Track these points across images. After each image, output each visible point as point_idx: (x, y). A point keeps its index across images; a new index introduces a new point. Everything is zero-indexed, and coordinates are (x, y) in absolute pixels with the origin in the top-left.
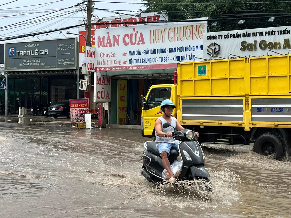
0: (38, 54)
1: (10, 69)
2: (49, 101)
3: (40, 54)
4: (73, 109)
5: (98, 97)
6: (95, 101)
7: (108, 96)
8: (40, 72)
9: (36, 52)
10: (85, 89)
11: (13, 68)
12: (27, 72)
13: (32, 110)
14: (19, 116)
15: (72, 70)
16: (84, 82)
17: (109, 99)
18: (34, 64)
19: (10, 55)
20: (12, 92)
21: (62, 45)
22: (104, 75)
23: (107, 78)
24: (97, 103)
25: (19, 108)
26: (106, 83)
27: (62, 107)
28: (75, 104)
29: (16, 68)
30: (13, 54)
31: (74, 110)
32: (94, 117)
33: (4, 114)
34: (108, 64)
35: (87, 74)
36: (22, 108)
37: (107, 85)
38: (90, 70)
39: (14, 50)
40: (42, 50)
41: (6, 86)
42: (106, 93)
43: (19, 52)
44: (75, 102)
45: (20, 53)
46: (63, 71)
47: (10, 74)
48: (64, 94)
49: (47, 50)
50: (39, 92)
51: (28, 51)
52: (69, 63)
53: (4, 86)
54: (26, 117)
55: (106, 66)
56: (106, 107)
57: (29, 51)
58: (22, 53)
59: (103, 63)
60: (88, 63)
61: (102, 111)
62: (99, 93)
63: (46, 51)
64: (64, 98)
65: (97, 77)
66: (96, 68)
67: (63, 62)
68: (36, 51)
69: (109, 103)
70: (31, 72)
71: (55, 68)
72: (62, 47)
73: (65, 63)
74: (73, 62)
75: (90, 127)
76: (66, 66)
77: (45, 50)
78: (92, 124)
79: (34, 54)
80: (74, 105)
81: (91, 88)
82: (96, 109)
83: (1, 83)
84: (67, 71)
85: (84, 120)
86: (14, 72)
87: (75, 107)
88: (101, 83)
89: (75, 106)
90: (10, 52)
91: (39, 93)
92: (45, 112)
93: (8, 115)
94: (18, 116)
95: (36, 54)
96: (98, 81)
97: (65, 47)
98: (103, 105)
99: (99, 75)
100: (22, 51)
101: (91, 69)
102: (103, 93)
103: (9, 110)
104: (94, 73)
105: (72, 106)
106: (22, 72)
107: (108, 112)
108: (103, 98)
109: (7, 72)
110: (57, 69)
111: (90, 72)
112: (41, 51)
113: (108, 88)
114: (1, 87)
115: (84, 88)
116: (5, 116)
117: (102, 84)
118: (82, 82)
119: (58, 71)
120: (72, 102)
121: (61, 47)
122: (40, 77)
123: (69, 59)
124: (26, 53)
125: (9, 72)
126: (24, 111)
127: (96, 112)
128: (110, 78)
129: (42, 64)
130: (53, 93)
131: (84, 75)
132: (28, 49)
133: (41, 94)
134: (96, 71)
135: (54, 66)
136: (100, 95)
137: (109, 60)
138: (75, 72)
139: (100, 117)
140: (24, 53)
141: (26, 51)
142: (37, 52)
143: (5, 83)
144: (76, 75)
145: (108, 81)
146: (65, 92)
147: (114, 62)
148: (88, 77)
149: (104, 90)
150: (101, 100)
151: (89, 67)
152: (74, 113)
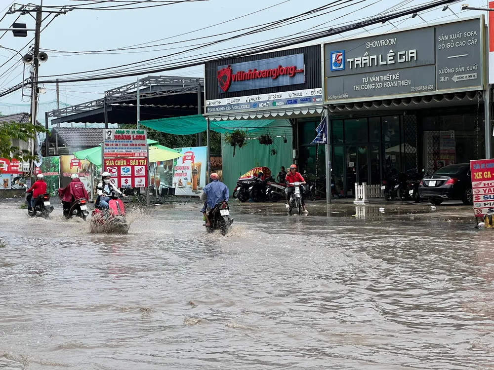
0: (393, 62)
1: (334, 99)
2: (421, 166)
3: (399, 61)
4: (480, 183)
8: (398, 101)
9: (389, 58)
11: (340, 97)
12: (369, 103)
13: (383, 188)
14: (356, 201)
15: (473, 94)
18: (386, 85)
19: (334, 68)
20: (339, 150)
21: (449, 37)
25: (356, 184)
27: (451, 180)
28: (483, 171)
29: (347, 96)
30: (340, 66)
31: (482, 185)
33: (324, 197)
36: (361, 184)
39: (341, 57)
40: (404, 53)
41: (326, 136)
43: (352, 60)
44: (483, 166)
45: (356, 63)
46: (451, 96)
47: (335, 110)
48: (454, 148)
49: (414, 51)
50: (398, 147)
51: (371, 57)
52: (466, 77)
53: (321, 137)
54: (370, 203)
57: (375, 57)
58: (359, 62)
63: (412, 52)
64: (453, 157)
67: (451, 75)
68: (389, 55)
70: (379, 102)
71: (434, 89)
72: (449, 41)
73: (455, 79)
74: (475, 74)
76: (460, 84)
77: (410, 51)
79: (385, 63)
80: (480, 173)
83: (317, 130)
84: (462, 94)
86: (342, 106)
87: (484, 179)
89: (482, 175)
90: (333, 61)
91: (396, 149)
92: (411, 192)
93: (332, 201)
94: (353, 203)
95: (389, 62)
97: (455, 40)
100: (360, 59)
103: (333, 190)
105: (477, 177)
106: (360, 104)
109: (328, 105)
110: (438, 92)
112: (400, 55)
114: (317, 140)
116: (326, 202)
119: (440, 97)
120: (477, 167)
121: (446, 41)
122: (398, 112)
123: (465, 69)
124: (367, 61)
125: (332, 106)
126: (367, 190)
129: (404, 83)
130: (428, 149)
132: (371, 51)
133: (403, 151)
135: (432, 87)
138: (481, 96)
140: (364, 62)
141: (367, 58)
142: (392, 58)
143: (324, 131)
144: (482, 105)
146: (455, 144)
152: (482, 192)
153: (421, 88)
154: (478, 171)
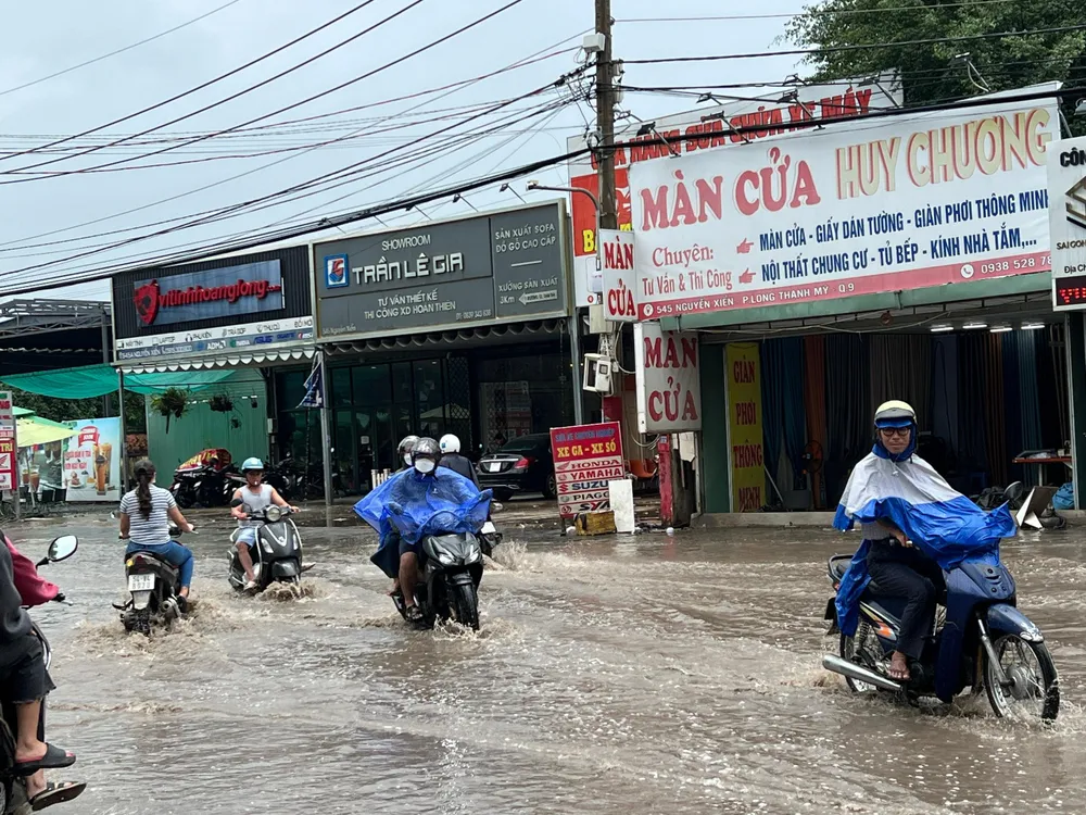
0: (427, 272)
1: (332, 335)
2: (478, 439)
3: (436, 271)
4: (566, 466)
5: (654, 416)
6: (642, 429)
7: (691, 410)
8: (437, 335)
9: (419, 267)
10: (606, 389)
11: (343, 330)
12: (391, 340)
15: (552, 322)
16: (599, 362)
17: (694, 417)
18: (416, 309)
19: (331, 283)
20: (344, 417)
21: (512, 233)
22: (671, 332)
23: (684, 341)
24: (650, 437)
25: (373, 472)
26: (680, 361)
27: (524, 460)
28: (570, 444)
29: (354, 328)
30: (341, 279)
31: (569, 468)
32: (643, 491)
33: (322, 496)
34: (682, 288)
35: (610, 331)
36: (381, 472)
37: (685, 365)
38: (617, 316)
39: (342, 266)
40: (442, 258)
41: (321, 396)
42: (682, 396)
43: (361, 269)
44: (570, 437)
45: (367, 274)
46: (519, 326)
47: (335, 352)
48: (528, 409)
49: (459, 255)
50: (440, 409)
51: (391, 265)
52: (541, 296)
53: (314, 396)
55: (675, 295)
56: (687, 448)
57: (397, 264)
58: (372, 274)
59: (665, 286)
60: (612, 292)
61: (671, 467)
62: (656, 398)
63: (456, 258)
64: (527, 424)
65: (647, 340)
66: (641, 306)
67: (517, 294)
69: (696, 432)
70: (406, 338)
71: (493, 317)
72: (512, 239)
73: (524, 299)
74: (555, 292)
75: (632, 527)
76: (530, 308)
77: (452, 256)
78: (638, 515)
79: (413, 274)
80: (567, 448)
81: (625, 382)
82: (647, 461)
83: (306, 385)
84: (536, 324)
85: (608, 504)
86: (347, 345)
87: (572, 458)
88: (663, 361)
89: (570, 451)
90: (330, 272)
91: (437, 413)
93: (336, 500)
95: (420, 274)
96: (652, 353)
97: (521, 239)
98: (675, 442)
99: (655, 332)
100: (373, 267)
101: (622, 313)
102: (672, 398)
103: (336, 483)
104: (635, 325)
105: (561, 455)
106: (376, 341)
107: (696, 467)
108: (672, 418)
109: (323, 344)
110: (498, 320)
111: (618, 323)
112: (437, 262)
113: (690, 379)
114: (306, 401)
115: (602, 384)
116: (324, 504)
117: (666, 365)
118: (592, 363)
119: (502, 328)
120: (561, 438)
121: (507, 241)
122: (438, 354)
123: (539, 283)
124: (385, 272)
125: (330, 346)
127: (650, 471)
128: (693, 340)
129: (445, 306)
130: (488, 411)
131: (596, 336)
132: (391, 256)
133: (447, 416)
134: (642, 317)
135: (489, 312)
136: (659, 407)
137: (685, 273)
138: (565, 327)
139: (667, 488)
140: (379, 273)
141: (385, 266)
142: (424, 267)
143: (318, 387)
144: (567, 338)
145: (687, 350)
146: (530, 402)
147: (705, 279)
148: (613, 341)
149: (674, 387)
150: (664, 424)
151: (614, 304)
152: (569, 477)
153: (471, 314)
154: (564, 445)
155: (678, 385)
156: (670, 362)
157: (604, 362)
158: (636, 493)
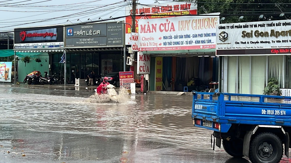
0: (91, 34)
1: (68, 46)
2: (100, 73)
3: (94, 34)
4: (122, 80)
5: (141, 71)
6: (138, 73)
7: (148, 70)
8: (93, 49)
9: (90, 33)
10: (131, 65)
11: (71, 46)
12: (82, 49)
13: (86, 80)
14: (76, 85)
15: (120, 48)
16: (130, 59)
17: (149, 71)
18: (89, 42)
19: (69, 35)
20: (69, 65)
21: (112, 27)
22: (145, 54)
23: (147, 56)
24: (140, 75)
25: (76, 79)
26: (146, 60)
27: (112, 78)
28: (123, 75)
29: (74, 46)
30: (71, 34)
31: (123, 80)
32: (138, 86)
34: (148, 45)
35: (133, 53)
36: (78, 79)
37: (147, 61)
38: (134, 50)
39: (72, 31)
40: (95, 31)
41: (65, 60)
42: (146, 67)
43: (76, 32)
45: (77, 33)
46: (112, 48)
47: (69, 51)
48: (112, 66)
49: (99, 31)
50: (91, 64)
51: (83, 32)
52: (118, 42)
53: (63, 60)
54: (81, 86)
55: (146, 47)
56: (147, 77)
57: (85, 32)
58: (79, 33)
59: (145, 45)
60: (133, 45)
61: (143, 81)
62: (141, 67)
63: (98, 32)
64: (111, 69)
65: (140, 55)
66: (139, 48)
67: (112, 41)
68: (90, 32)
69: (149, 74)
70: (86, 49)
71: (106, 45)
72: (112, 28)
73: (114, 42)
74: (121, 41)
75: (135, 93)
76: (115, 44)
77: (98, 31)
78: (136, 91)
79: (88, 34)
81: (135, 63)
82: (139, 80)
83: (61, 58)
84: (116, 48)
85: (130, 88)
86: (72, 49)
87: (123, 78)
88: (143, 60)
89: (123, 77)
90: (68, 32)
92: (97, 82)
93: (67, 85)
94: (74, 86)
95: (90, 34)
96: (141, 58)
97: (114, 28)
98: (145, 76)
99: (142, 54)
100: (79, 32)
101: (135, 49)
102: (144, 67)
103: (67, 82)
104: (138, 52)
105: (121, 77)
106: (79, 49)
107: (148, 81)
108: (144, 71)
109: (66, 49)
110: (108, 46)
111: (134, 52)
112: (94, 32)
113: (148, 64)
114: (61, 62)
115: (130, 63)
116: (64, 85)
117: (143, 61)
118: (129, 59)
119: (108, 48)
121: (111, 29)
122: (92, 52)
123: (117, 39)
124: (82, 33)
125: (68, 49)
126: (80, 81)
127: (140, 82)
128: (149, 56)
129: (95, 42)
130: (103, 66)
131: (130, 54)
132: (83, 30)
133: (93, 66)
134: (139, 50)
135: (105, 44)
136: (142, 69)
137: (148, 42)
138: (123, 49)
139: (142, 86)
140: (80, 33)
141: (82, 32)
142: (91, 33)
143: (64, 58)
144: (123, 51)
145: (148, 58)
146: (112, 64)
147: (152, 44)
148: (133, 55)
149: (145, 65)
150: (142, 72)
151: (134, 48)
152: (123, 82)
153: (101, 44)
154: (121, 75)
155: (146, 65)
156: (144, 60)
157: (131, 59)
158: (136, 87)
